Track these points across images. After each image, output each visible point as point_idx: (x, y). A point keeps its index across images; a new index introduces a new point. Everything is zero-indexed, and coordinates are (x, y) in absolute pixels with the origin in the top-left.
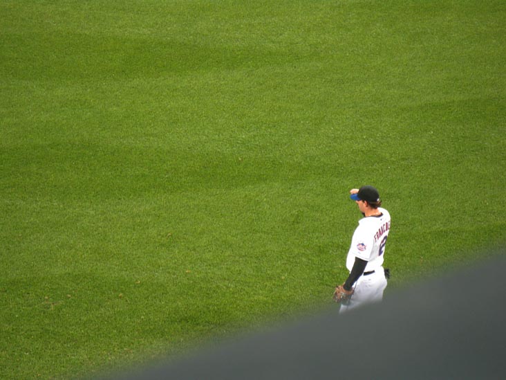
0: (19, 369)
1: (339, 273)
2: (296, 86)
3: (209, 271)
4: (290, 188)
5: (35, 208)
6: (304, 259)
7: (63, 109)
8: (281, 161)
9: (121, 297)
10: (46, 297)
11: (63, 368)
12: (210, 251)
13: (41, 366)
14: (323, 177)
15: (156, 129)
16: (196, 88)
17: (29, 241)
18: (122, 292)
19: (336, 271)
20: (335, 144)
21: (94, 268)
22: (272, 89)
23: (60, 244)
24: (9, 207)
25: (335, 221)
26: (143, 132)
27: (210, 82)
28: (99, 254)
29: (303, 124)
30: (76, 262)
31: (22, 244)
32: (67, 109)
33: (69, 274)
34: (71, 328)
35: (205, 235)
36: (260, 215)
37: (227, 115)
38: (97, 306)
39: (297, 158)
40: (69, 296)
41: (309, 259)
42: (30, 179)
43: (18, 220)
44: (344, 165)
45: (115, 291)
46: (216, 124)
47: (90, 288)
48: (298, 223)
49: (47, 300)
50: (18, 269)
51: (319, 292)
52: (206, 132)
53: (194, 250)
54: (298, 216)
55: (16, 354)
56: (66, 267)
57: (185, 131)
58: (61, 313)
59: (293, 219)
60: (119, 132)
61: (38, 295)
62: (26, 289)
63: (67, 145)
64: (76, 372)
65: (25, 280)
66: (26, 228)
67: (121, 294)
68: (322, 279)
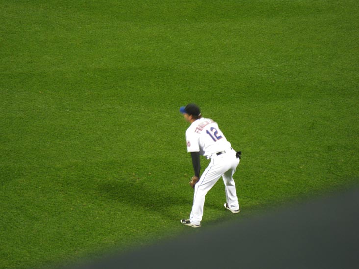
0: (114, 223)
1: (342, 166)
2: (316, 30)
3: (249, 160)
4: (309, 104)
5: (128, 112)
6: (317, 155)
7: (150, 42)
8: (303, 84)
9: (186, 176)
10: (134, 174)
11: (144, 224)
12: (250, 147)
13: (129, 222)
14: (333, 97)
15: (215, 58)
16: (244, 30)
17: (123, 134)
18: (187, 172)
19: (339, 164)
20: (343, 73)
21: (168, 155)
22: (299, 33)
23: (144, 137)
24: (110, 110)
25: (341, 128)
26: (206, 60)
27: (255, 27)
28: (171, 145)
29: (320, 58)
30: (155, 150)
31: (118, 137)
32: (153, 42)
33: (150, 159)
34: (150, 196)
35: (247, 135)
36: (286, 122)
37: (266, 50)
38: (169, 182)
39: (314, 82)
40: (150, 174)
41: (321, 155)
42: (126, 91)
43: (116, 120)
44: (349, 89)
45: (182, 172)
46: (257, 56)
47: (165, 169)
48: (313, 129)
49: (134, 176)
50: (115, 154)
51: (327, 178)
52: (250, 61)
53: (239, 145)
54: (313, 124)
55: (112, 212)
56: (148, 154)
57: (236, 61)
58: (144, 185)
59: (310, 126)
60: (189, 60)
61: (128, 173)
62: (120, 167)
63: (152, 68)
64: (153, 227)
65: (119, 161)
66: (122, 125)
67: (186, 174)
68: (329, 170)
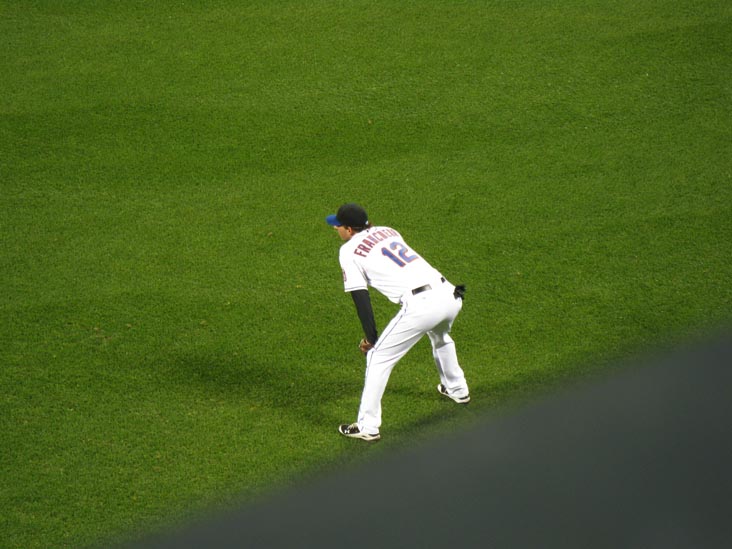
0: (60, 432)
1: (517, 283)
2: (448, 12)
3: (329, 285)
4: (443, 162)
5: (75, 200)
6: (466, 265)
7: (112, 55)
8: (429, 124)
9: (203, 326)
10: (96, 329)
11: (122, 430)
12: (330, 256)
13: (92, 427)
14: (490, 145)
15: (246, 81)
16: (303, 20)
17: (68, 247)
18: (205, 318)
19: (512, 280)
20: (507, 96)
21: (164, 284)
22: (414, 19)
23: (113, 251)
24: (39, 200)
25: (510, 208)
26: (229, 86)
27: (323, 11)
28: (169, 264)
29: (460, 68)
30: (137, 277)
31: (59, 253)
32: (116, 54)
33: (128, 294)
34: (132, 372)
35: (322, 233)
36: (401, 202)
37: (350, 58)
38: (169, 340)
39: (452, 117)
40: (129, 325)
41: (474, 264)
42: (68, 158)
43: (52, 218)
44: (522, 127)
45: (194, 317)
46: (333, 71)
47: (159, 314)
48: (455, 212)
49: (97, 332)
50: (54, 289)
51: (488, 311)
52: (320, 83)
53: (307, 255)
54: (455, 202)
55: (55, 410)
56: (123, 285)
57: (290, 83)
58: (118, 350)
59: (448, 207)
60: (194, 86)
61: (83, 326)
62: (67, 317)
63: (118, 108)
64: (142, 434)
65: (64, 304)
66: (64, 229)
67: (203, 322)
68: (493, 293)
